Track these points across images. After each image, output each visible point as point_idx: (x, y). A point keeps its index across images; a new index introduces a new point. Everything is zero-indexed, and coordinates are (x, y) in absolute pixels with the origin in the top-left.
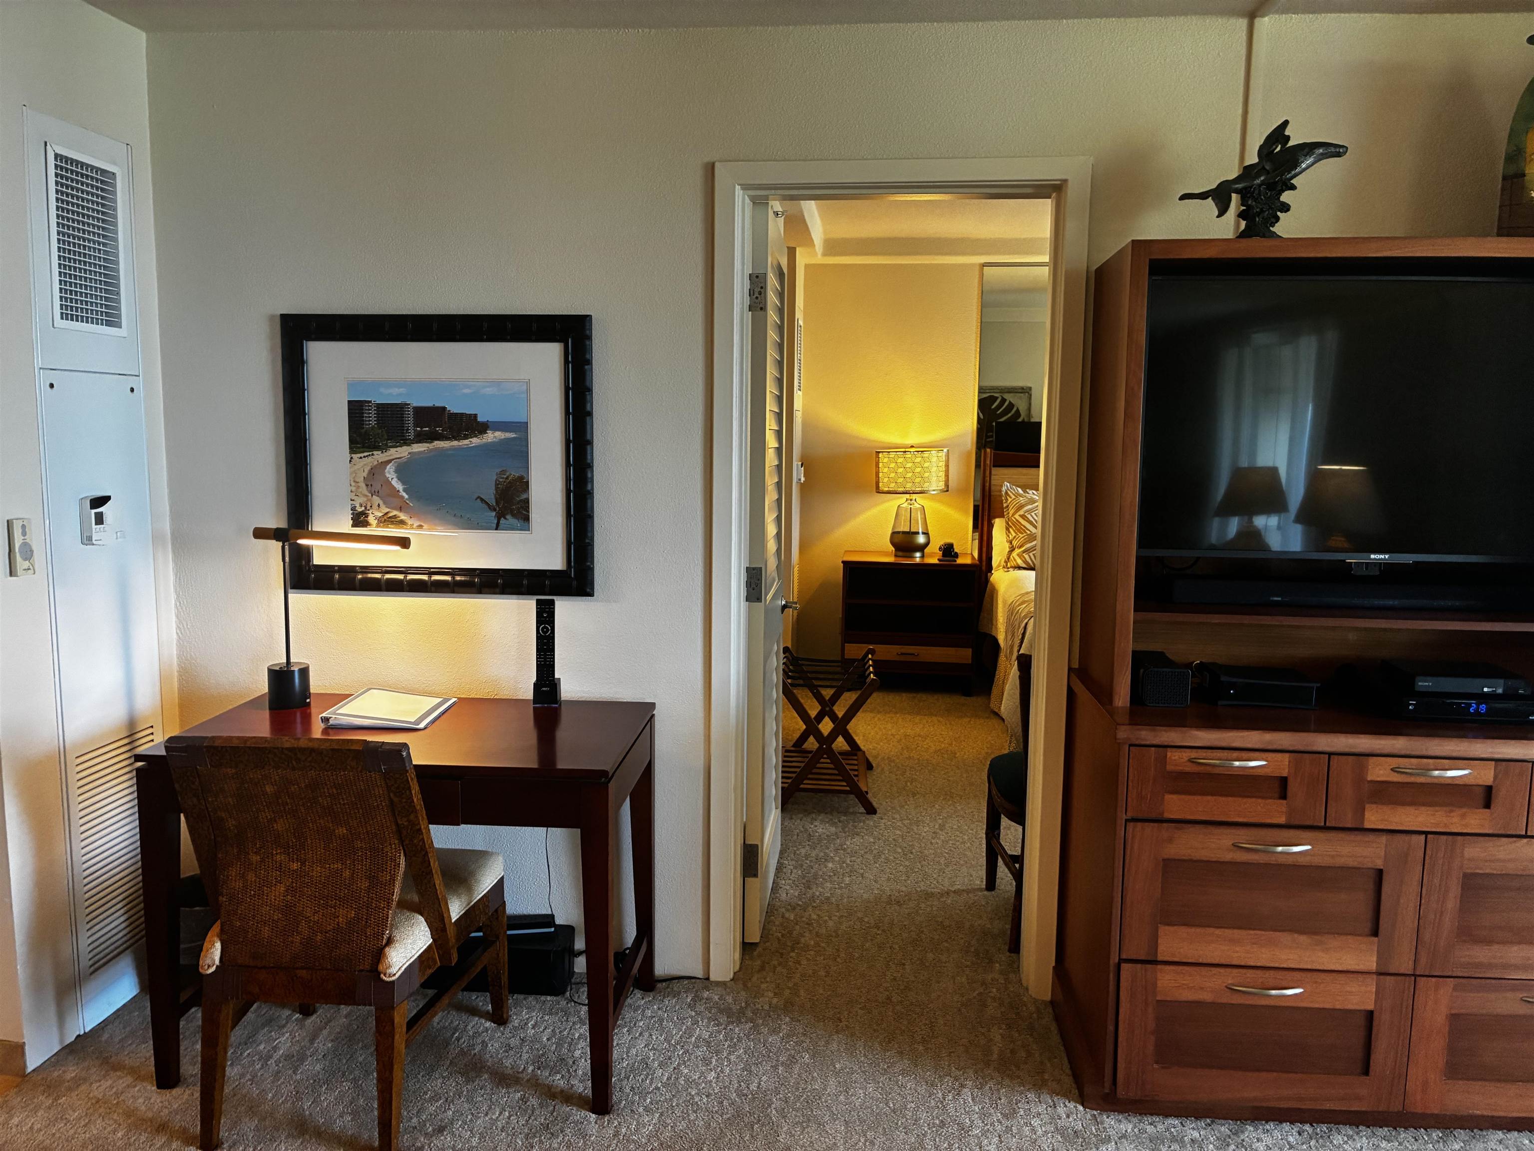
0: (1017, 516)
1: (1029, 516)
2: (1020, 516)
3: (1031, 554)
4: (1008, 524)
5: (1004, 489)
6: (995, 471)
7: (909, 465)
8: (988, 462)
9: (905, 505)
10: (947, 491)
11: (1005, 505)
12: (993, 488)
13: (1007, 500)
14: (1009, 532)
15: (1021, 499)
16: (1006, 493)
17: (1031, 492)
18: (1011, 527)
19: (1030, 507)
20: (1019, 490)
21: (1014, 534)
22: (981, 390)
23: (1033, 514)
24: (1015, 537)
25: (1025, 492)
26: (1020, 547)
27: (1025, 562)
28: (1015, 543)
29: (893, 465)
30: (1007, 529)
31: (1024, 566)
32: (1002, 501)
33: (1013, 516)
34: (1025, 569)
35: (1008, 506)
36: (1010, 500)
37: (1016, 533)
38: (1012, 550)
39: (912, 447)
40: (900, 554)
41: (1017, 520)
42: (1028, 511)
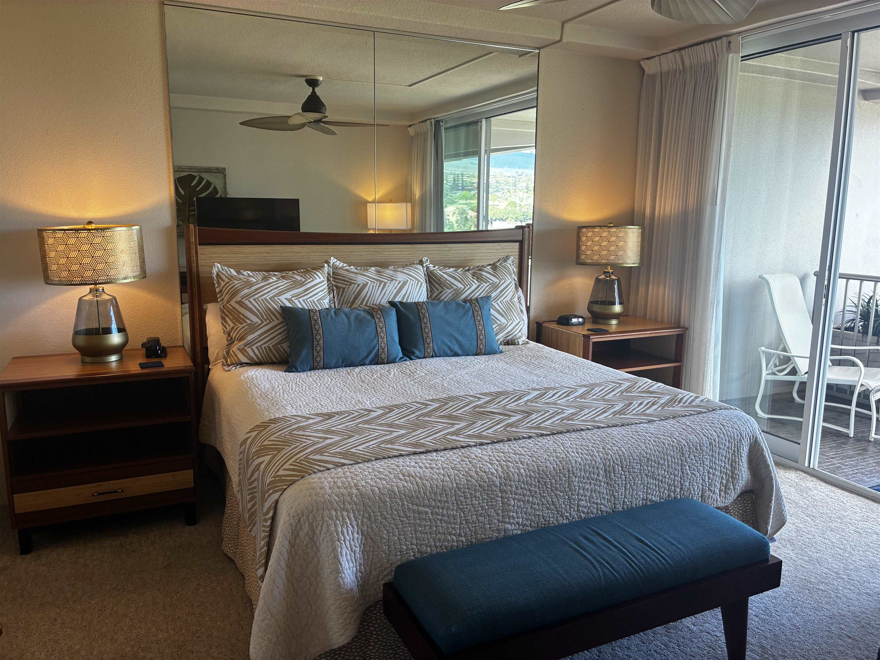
0: (233, 303)
1: (247, 302)
2: (236, 302)
3: (254, 347)
4: (224, 313)
5: (215, 271)
6: (201, 249)
7: (85, 247)
8: (193, 240)
9: (89, 297)
10: (145, 277)
11: (218, 290)
12: (201, 269)
13: (219, 283)
14: (226, 322)
15: (236, 282)
16: (218, 275)
17: (245, 273)
18: (227, 316)
19: (246, 291)
20: (232, 271)
21: (232, 325)
22: (177, 169)
23: (251, 299)
24: (233, 328)
25: (238, 272)
26: (241, 339)
27: (251, 358)
28: (234, 335)
29: (61, 248)
30: (223, 318)
31: (248, 361)
32: (214, 284)
33: (228, 302)
34: (247, 364)
35: (221, 291)
36: (223, 284)
37: (234, 323)
38: (231, 342)
39: (90, 223)
40: (88, 359)
41: (234, 308)
42: (248, 296)
